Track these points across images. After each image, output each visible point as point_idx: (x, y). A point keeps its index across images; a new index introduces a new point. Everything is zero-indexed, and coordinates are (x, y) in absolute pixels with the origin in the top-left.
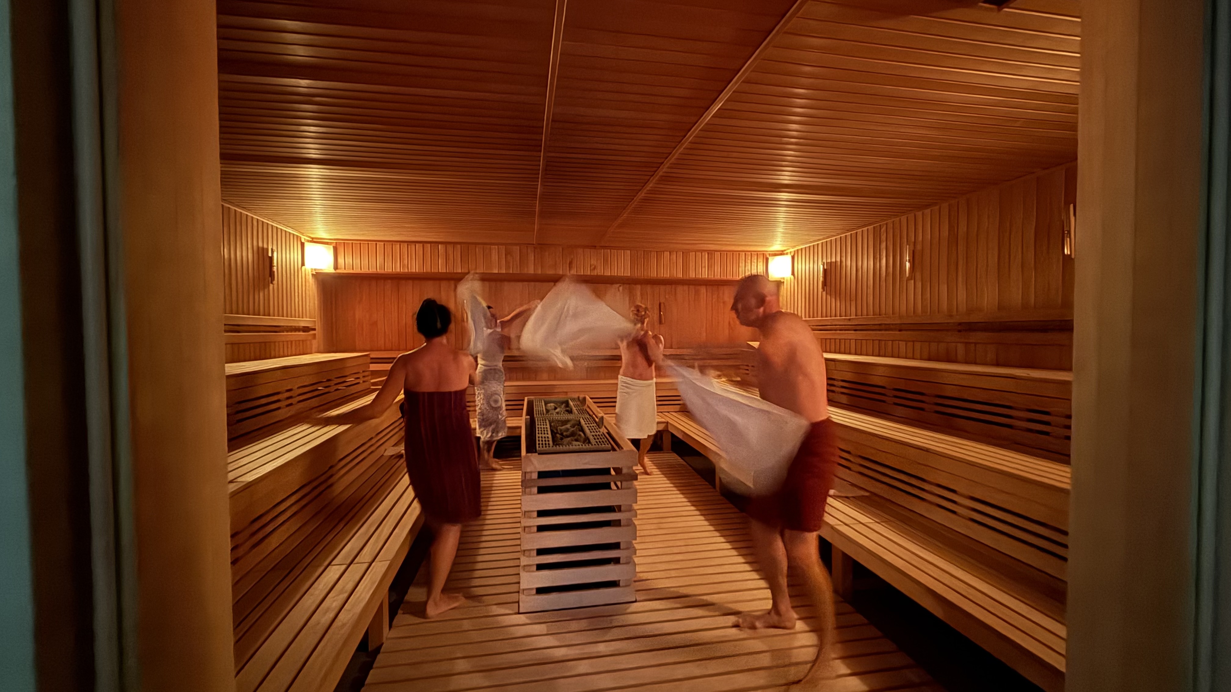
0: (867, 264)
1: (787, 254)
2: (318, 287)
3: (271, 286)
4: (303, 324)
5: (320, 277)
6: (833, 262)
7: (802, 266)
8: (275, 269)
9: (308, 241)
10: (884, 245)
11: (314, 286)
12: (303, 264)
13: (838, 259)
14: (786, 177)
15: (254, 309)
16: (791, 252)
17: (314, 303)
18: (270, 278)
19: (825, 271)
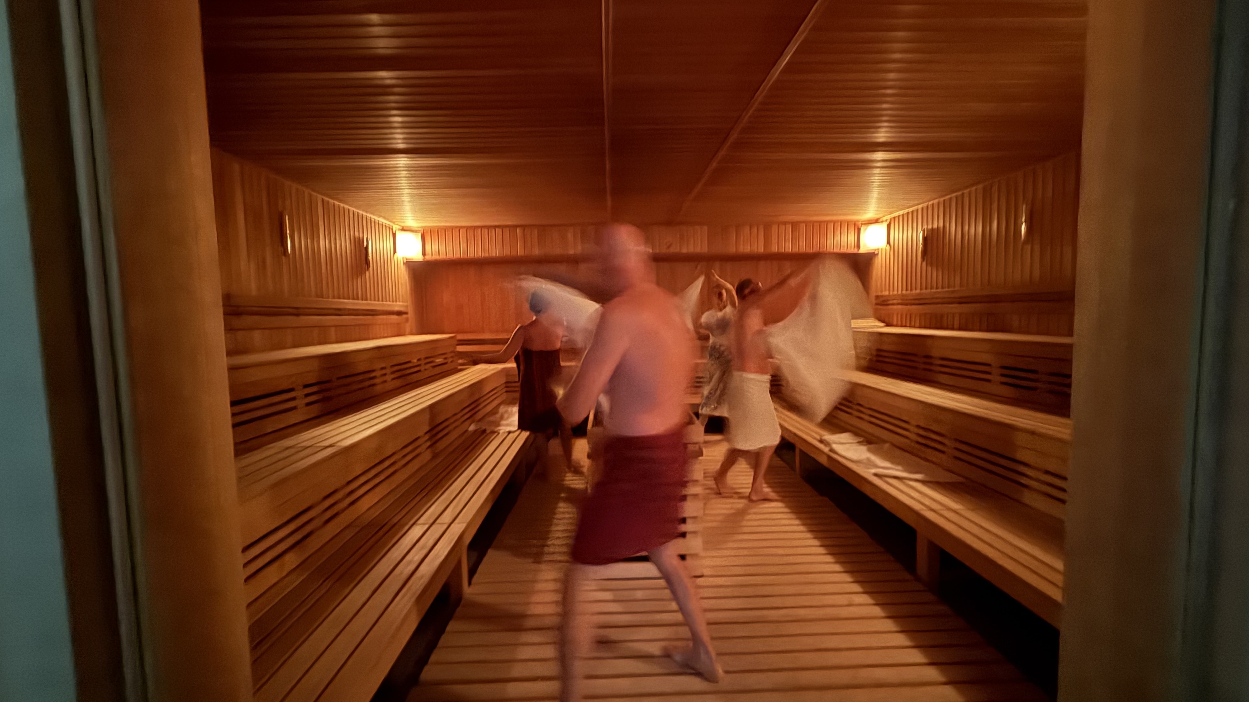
0: (975, 229)
1: (882, 222)
2: (409, 274)
3: (367, 273)
4: (396, 309)
5: (409, 264)
6: (935, 229)
7: (897, 235)
8: (370, 257)
9: (399, 230)
10: (995, 206)
11: (405, 273)
12: (395, 252)
13: (941, 225)
14: (882, 135)
15: (353, 295)
16: (886, 220)
17: (406, 289)
18: (366, 266)
19: (925, 239)
